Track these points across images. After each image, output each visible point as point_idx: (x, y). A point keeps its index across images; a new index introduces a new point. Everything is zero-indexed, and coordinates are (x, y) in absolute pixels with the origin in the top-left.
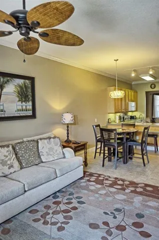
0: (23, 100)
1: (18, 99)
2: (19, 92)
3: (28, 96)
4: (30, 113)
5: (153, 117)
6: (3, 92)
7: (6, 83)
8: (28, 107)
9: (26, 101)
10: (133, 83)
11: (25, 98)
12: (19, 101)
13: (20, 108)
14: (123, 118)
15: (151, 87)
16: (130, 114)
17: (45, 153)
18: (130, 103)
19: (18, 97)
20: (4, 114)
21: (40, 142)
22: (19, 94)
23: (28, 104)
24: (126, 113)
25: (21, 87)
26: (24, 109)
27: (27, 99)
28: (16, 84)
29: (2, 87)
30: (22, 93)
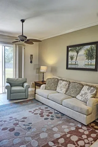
0: (90, 58)
2: (87, 54)
3: (93, 56)
4: (94, 67)
6: (78, 54)
7: (80, 50)
8: (92, 63)
9: (91, 59)
11: (91, 57)
12: (87, 59)
13: (87, 63)
19: (86, 57)
20: (78, 66)
22: (87, 55)
23: (92, 61)
25: (88, 50)
26: (90, 65)
27: (92, 58)
28: (85, 49)
29: (78, 52)
30: (89, 54)
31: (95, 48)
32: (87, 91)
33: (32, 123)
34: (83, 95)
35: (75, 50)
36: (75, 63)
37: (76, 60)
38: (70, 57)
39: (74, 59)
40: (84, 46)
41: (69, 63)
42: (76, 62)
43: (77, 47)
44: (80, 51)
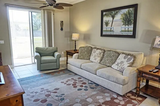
0: (127, 23)
2: (124, 18)
3: (131, 20)
4: (131, 33)
6: (114, 20)
7: (116, 14)
8: (130, 29)
9: (128, 25)
11: (128, 22)
12: (124, 24)
13: (124, 29)
19: (123, 22)
20: (113, 33)
22: (124, 20)
23: (130, 26)
25: (126, 15)
26: (127, 30)
27: (130, 23)
28: (122, 14)
29: (113, 17)
30: (126, 19)
31: (133, 12)
32: (123, 60)
33: (64, 94)
34: (119, 64)
35: (111, 14)
36: (110, 29)
37: (111, 26)
38: (105, 22)
39: (109, 24)
41: (104, 29)
42: (111, 29)
43: (112, 11)
44: (116, 16)
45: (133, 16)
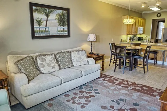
0: (62, 24)
1: (58, 24)
2: (59, 19)
3: (65, 22)
4: (66, 33)
5: (157, 39)
6: (48, 19)
7: (50, 12)
10: (143, 13)
11: (63, 23)
12: (59, 25)
13: (60, 30)
14: (133, 38)
15: (157, 16)
16: (138, 36)
17: (75, 60)
18: (139, 28)
19: (58, 22)
20: (49, 34)
21: (72, 53)
22: (59, 20)
23: (65, 27)
24: (135, 35)
25: (60, 16)
26: (62, 31)
27: (64, 24)
28: (57, 14)
29: (47, 16)
30: (61, 20)
31: (66, 15)
32: (78, 56)
35: (44, 12)
36: (44, 29)
37: (46, 26)
38: (36, 20)
39: (42, 23)
40: (56, 10)
41: (35, 29)
42: (46, 29)
44: (50, 14)
45: (66, 18)
